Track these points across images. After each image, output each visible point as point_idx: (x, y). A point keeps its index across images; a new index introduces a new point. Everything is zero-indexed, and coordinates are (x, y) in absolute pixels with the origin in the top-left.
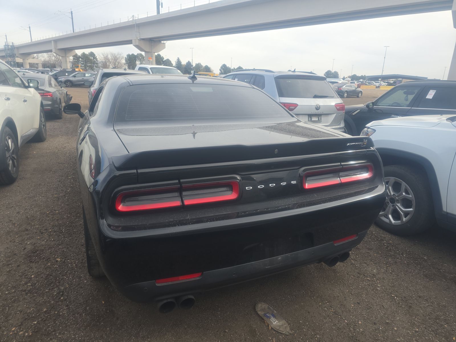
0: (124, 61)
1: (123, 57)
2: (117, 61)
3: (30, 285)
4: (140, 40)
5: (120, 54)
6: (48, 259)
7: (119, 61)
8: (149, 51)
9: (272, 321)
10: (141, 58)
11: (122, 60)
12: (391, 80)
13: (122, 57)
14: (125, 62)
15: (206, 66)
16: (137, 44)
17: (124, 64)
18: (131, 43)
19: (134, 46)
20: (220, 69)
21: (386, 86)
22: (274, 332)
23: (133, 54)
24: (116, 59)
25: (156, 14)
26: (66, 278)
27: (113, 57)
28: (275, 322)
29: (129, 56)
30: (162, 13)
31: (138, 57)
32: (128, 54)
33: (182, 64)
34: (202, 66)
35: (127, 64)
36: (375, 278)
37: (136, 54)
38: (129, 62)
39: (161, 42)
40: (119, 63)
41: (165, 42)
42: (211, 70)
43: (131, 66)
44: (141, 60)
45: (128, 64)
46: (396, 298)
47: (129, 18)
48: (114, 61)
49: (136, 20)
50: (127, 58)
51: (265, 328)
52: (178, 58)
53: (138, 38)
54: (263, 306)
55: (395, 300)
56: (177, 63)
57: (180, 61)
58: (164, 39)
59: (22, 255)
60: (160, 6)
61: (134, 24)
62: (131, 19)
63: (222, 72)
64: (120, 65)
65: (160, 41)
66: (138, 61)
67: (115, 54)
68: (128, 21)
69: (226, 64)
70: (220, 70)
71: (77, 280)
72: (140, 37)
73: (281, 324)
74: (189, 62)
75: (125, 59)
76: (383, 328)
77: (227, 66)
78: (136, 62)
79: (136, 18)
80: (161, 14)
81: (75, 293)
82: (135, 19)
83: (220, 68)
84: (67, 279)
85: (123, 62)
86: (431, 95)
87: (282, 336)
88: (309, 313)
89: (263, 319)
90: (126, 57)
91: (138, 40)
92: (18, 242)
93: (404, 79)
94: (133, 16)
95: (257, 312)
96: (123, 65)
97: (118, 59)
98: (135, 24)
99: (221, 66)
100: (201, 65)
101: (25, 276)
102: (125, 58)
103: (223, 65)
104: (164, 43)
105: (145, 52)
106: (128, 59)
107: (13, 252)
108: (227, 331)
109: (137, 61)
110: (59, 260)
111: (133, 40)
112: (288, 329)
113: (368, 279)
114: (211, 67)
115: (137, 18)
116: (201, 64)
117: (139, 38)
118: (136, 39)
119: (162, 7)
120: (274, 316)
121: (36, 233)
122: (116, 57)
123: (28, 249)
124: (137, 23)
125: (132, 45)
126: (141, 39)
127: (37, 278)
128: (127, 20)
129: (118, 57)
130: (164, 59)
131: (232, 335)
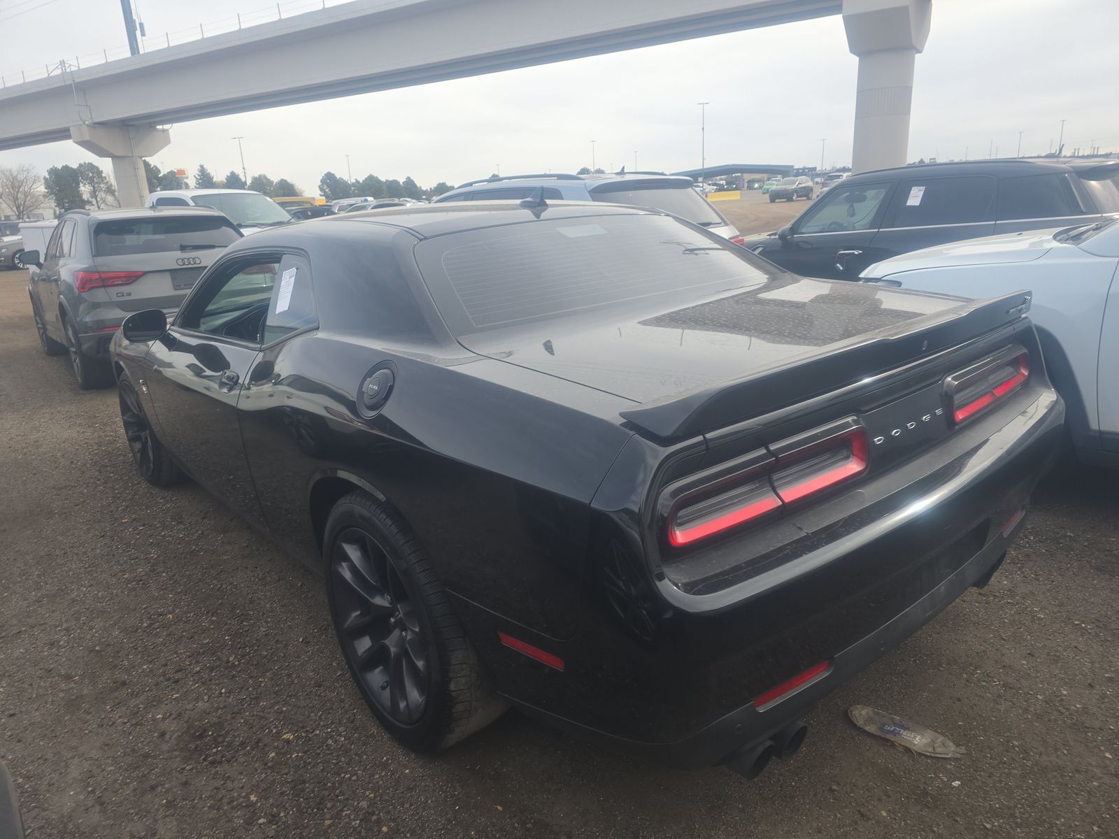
0: (41, 189)
1: (39, 178)
2: (21, 190)
3: (265, 821)
4: (94, 127)
5: (28, 170)
6: (257, 742)
7: (26, 189)
8: (125, 155)
9: (911, 739)
10: (91, 174)
11: (34, 186)
12: (718, 178)
13: (35, 176)
14: (47, 191)
15: (282, 180)
16: (85, 139)
17: (45, 196)
18: (68, 137)
19: (77, 145)
20: (319, 187)
21: (715, 192)
22: (929, 761)
23: (66, 168)
24: (17, 184)
25: (129, 55)
26: (350, 778)
27: (8, 179)
28: (918, 740)
29: (53, 172)
30: (146, 51)
31: (82, 173)
32: (52, 167)
33: (214, 180)
34: (270, 183)
35: (51, 194)
36: (1017, 595)
37: (75, 166)
38: (58, 188)
39: (155, 127)
40: (26, 195)
41: (166, 127)
42: (297, 191)
43: (67, 201)
44: (94, 181)
45: (56, 195)
46: (1083, 625)
47: (50, 70)
48: (10, 191)
49: (72, 72)
50: (50, 178)
51: (905, 758)
52: (202, 166)
53: (87, 123)
54: (863, 712)
55: (1086, 630)
56: (201, 179)
57: (209, 174)
58: (163, 118)
59: (169, 752)
60: (138, 33)
61: (67, 83)
62: (58, 72)
63: (325, 192)
64: (32, 199)
65: (152, 126)
66: (85, 184)
67: (11, 171)
68: (49, 78)
69: (332, 172)
70: (321, 189)
71: (383, 774)
72: (92, 118)
73: (930, 740)
74: (233, 173)
75: (43, 181)
76: (1111, 690)
77: (338, 177)
78: (79, 187)
79: (73, 69)
80: (143, 54)
81: (407, 805)
82: (68, 70)
83: (320, 184)
84: (354, 778)
85: (37, 191)
86: (915, 197)
87: (951, 764)
88: (959, 700)
89: (887, 740)
90: (48, 177)
91: (88, 125)
92: (126, 723)
93: (744, 173)
94: (62, 63)
95: (860, 728)
96: (41, 198)
97: (22, 183)
98: (71, 85)
99: (321, 178)
100: (269, 180)
101: (229, 803)
102: (45, 178)
103: (325, 175)
104: (164, 131)
105: (113, 157)
106: (53, 181)
107: (133, 751)
108: (834, 787)
109: (81, 185)
110: (289, 736)
111: (71, 129)
112: (952, 747)
113: (1008, 603)
114: (294, 183)
115: (76, 69)
116: (268, 177)
117: (91, 121)
118: (80, 125)
119: (143, 34)
120: (905, 729)
121: (157, 684)
122: (15, 178)
123: (174, 732)
124: (77, 81)
125: (70, 142)
126: (95, 123)
127: (267, 798)
128: (46, 75)
129: (21, 177)
130: (162, 171)
131: (851, 793)
